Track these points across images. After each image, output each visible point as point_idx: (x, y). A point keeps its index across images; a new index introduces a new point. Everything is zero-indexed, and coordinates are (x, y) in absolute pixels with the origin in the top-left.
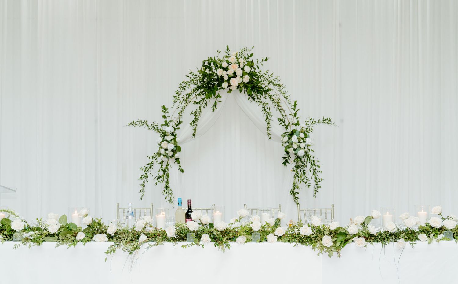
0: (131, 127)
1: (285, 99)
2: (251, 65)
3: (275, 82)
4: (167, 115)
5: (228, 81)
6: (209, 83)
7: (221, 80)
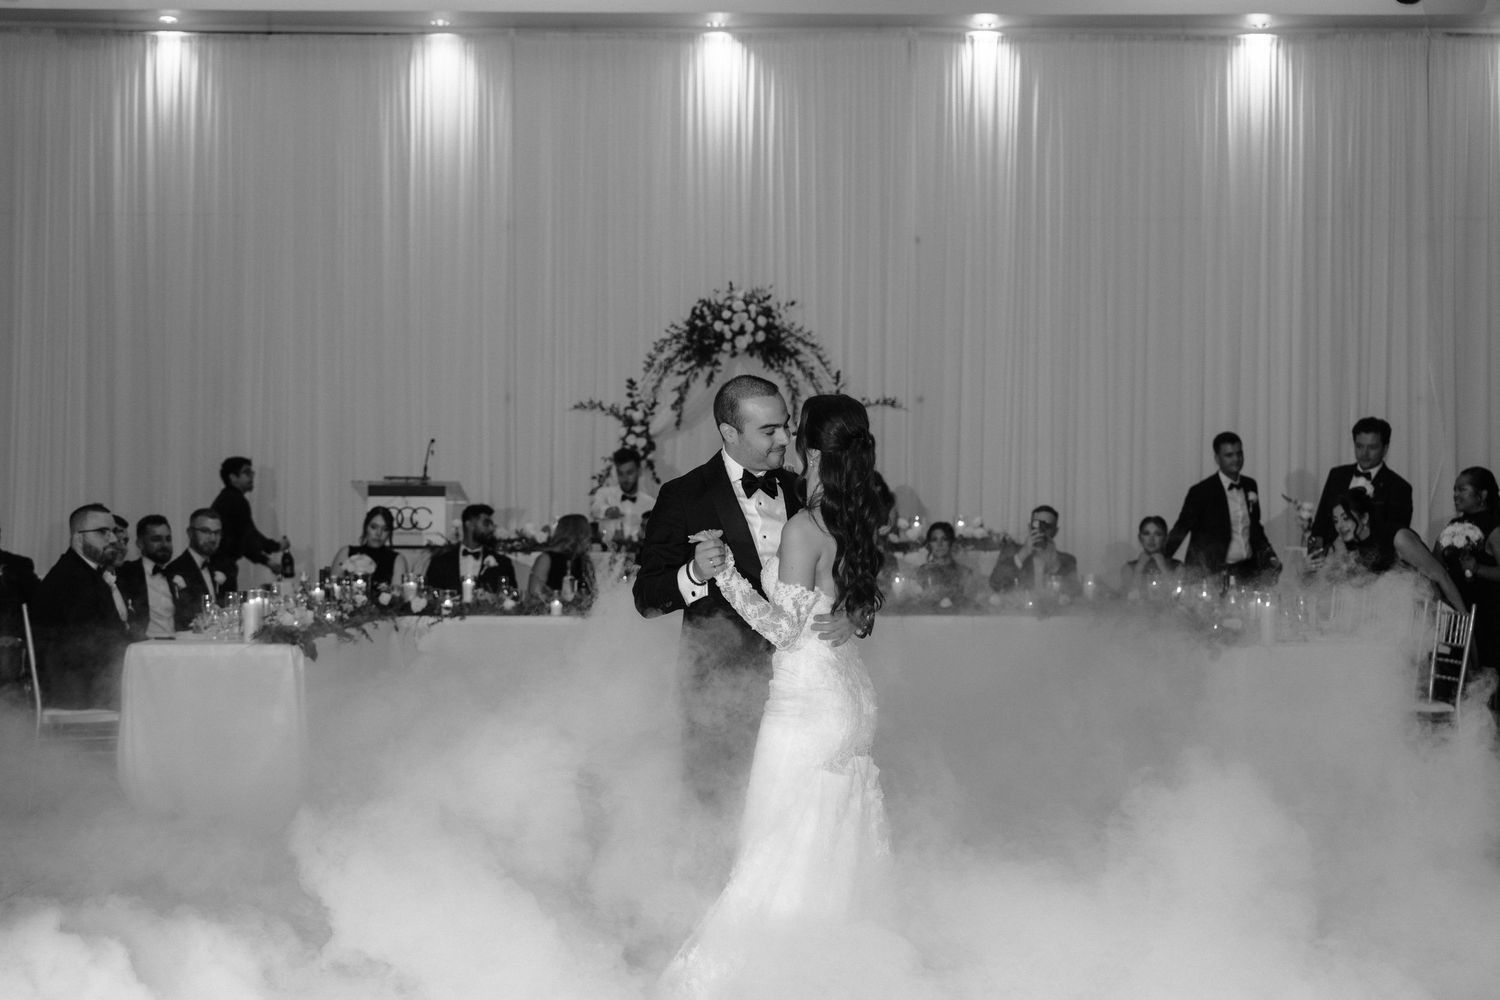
0: (578, 411)
1: (822, 368)
2: (767, 312)
3: (807, 339)
4: (635, 392)
5: (732, 340)
6: (700, 340)
7: (720, 338)
